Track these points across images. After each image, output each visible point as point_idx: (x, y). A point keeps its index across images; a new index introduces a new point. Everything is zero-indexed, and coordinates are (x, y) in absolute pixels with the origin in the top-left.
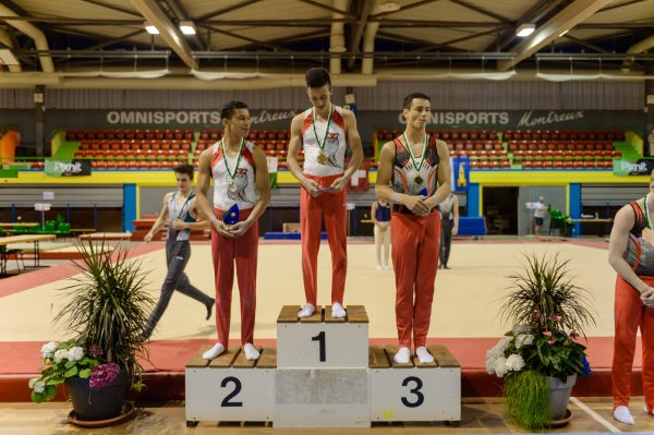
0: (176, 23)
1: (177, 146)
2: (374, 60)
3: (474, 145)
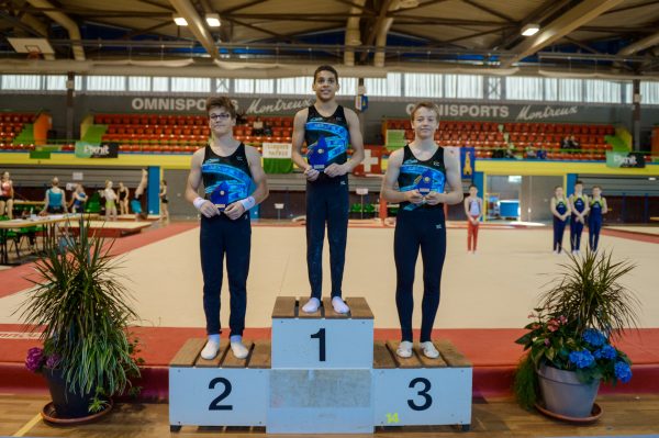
0: (202, 16)
1: (198, 132)
2: (386, 54)
3: (477, 136)
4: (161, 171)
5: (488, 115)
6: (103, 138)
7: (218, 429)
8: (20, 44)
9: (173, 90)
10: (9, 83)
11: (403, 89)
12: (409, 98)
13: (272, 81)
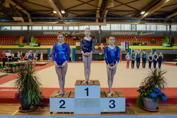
2: (106, 19)
3: (129, 40)
4: (51, 50)
5: (132, 34)
6: (37, 41)
7: (62, 113)
8: (15, 19)
9: (54, 29)
10: (13, 28)
11: (111, 28)
12: (112, 30)
13: (78, 27)
